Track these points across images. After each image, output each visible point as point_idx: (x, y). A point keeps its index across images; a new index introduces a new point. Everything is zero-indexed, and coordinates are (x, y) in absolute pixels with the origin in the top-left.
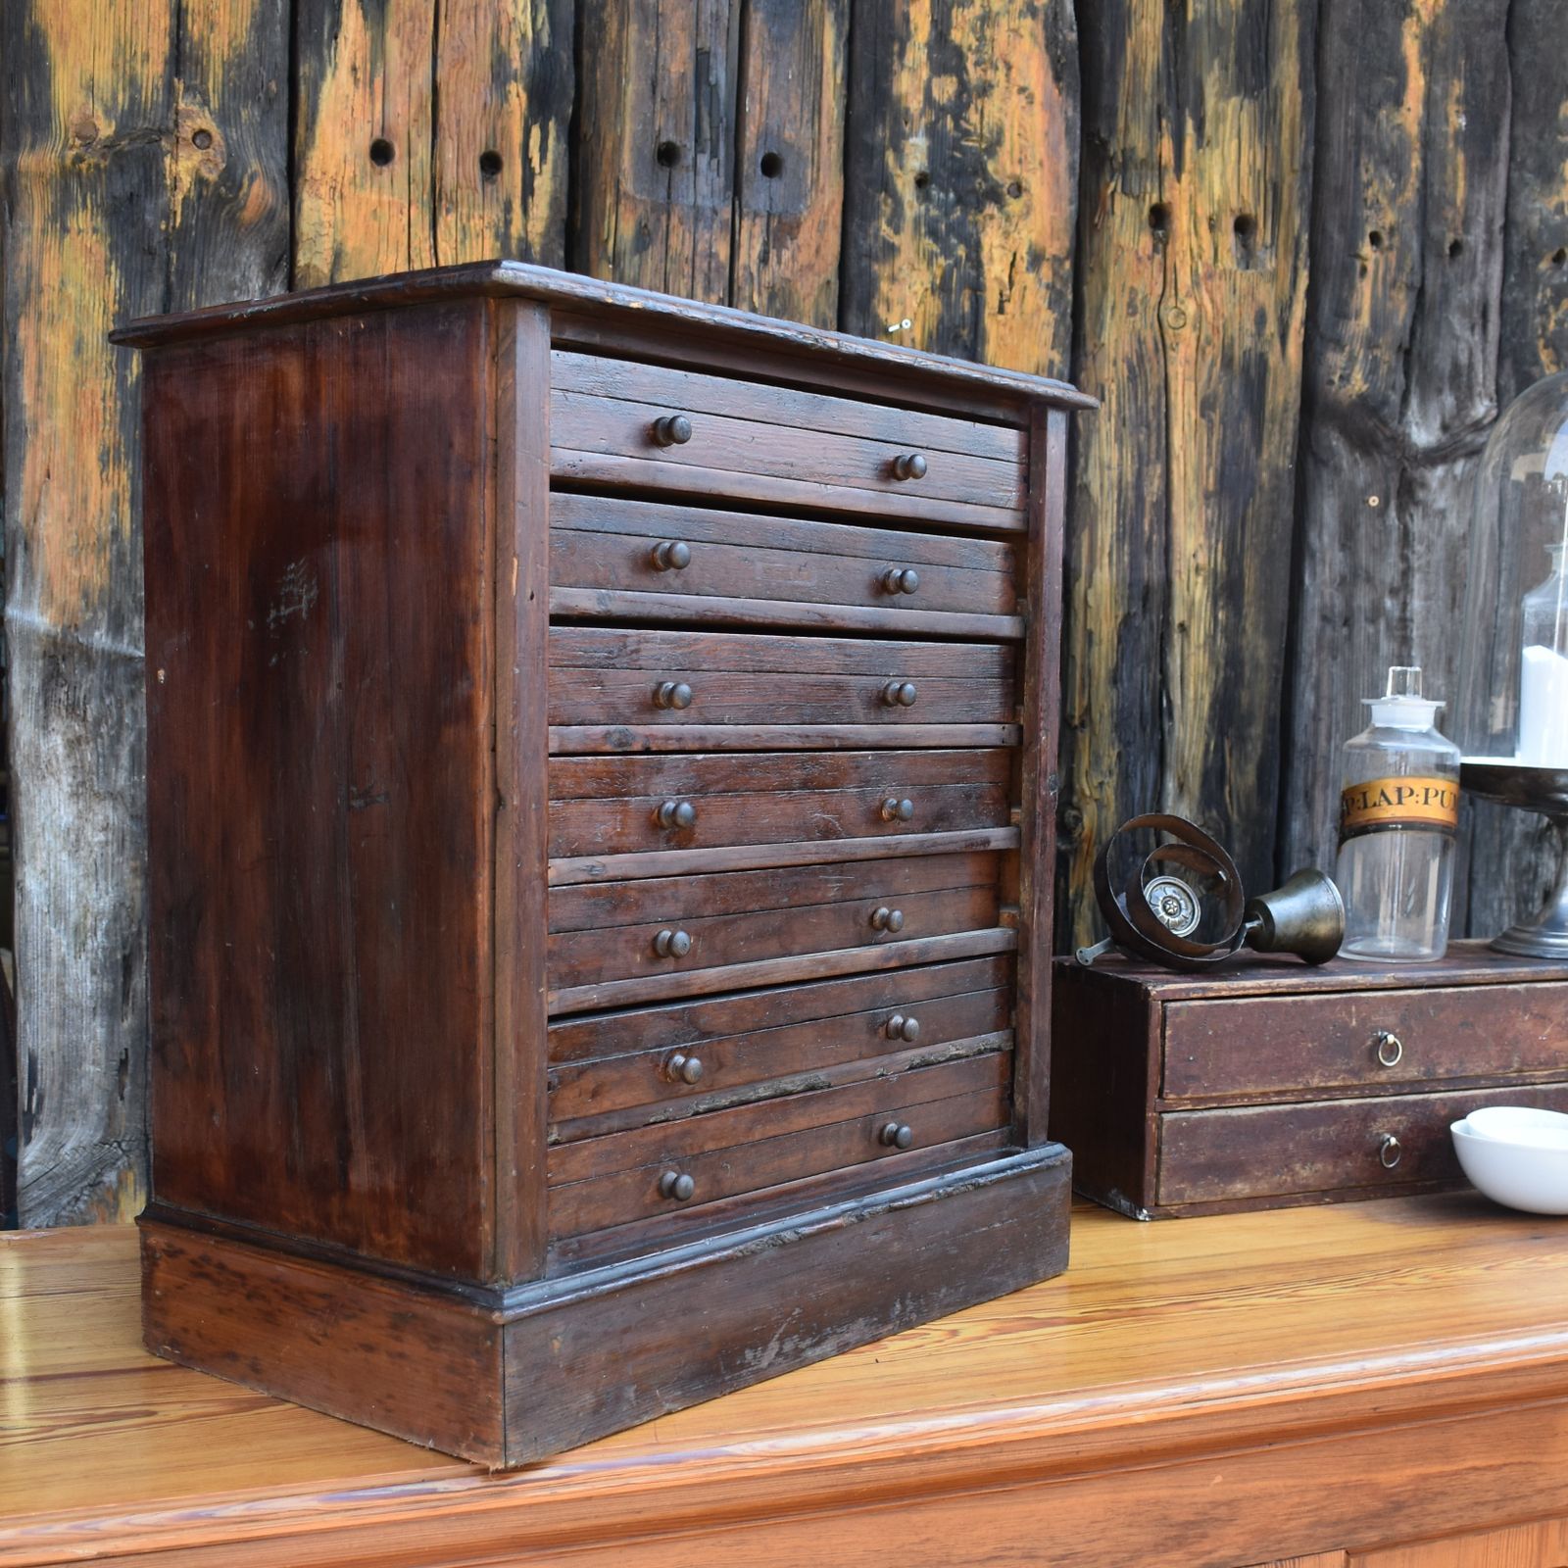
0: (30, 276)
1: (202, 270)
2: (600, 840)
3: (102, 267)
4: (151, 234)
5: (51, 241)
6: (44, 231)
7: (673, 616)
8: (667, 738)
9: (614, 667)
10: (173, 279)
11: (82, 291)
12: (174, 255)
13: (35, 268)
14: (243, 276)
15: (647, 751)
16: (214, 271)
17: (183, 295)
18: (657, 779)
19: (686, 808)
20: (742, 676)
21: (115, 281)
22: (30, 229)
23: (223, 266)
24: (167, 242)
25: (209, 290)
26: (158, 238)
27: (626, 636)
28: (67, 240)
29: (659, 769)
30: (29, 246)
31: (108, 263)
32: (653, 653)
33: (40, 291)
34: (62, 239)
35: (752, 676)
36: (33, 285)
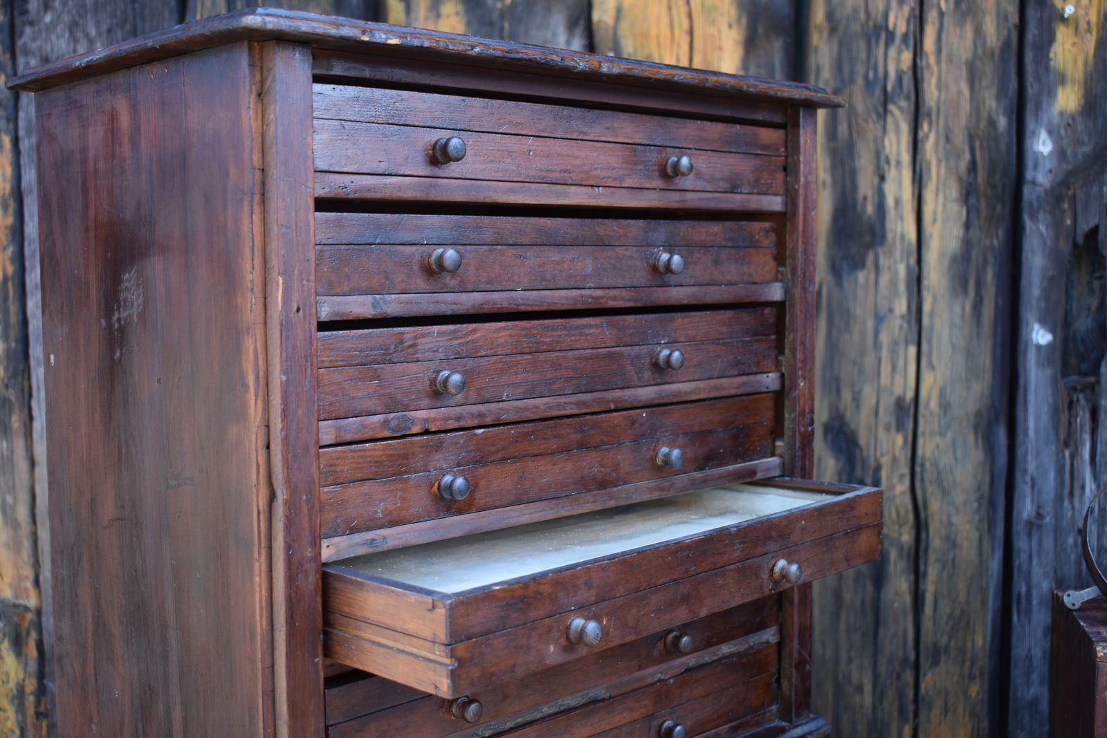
1: (526, 31)
2: (380, 515)
4: (491, 12)
7: (449, 313)
8: (447, 419)
9: (391, 362)
14: (554, 33)
15: (427, 432)
16: (534, 31)
18: (439, 456)
19: (460, 482)
20: (519, 357)
23: (539, 29)
24: (502, 16)
27: (403, 333)
28: (439, 22)
29: (438, 447)
32: (430, 346)
35: (529, 357)
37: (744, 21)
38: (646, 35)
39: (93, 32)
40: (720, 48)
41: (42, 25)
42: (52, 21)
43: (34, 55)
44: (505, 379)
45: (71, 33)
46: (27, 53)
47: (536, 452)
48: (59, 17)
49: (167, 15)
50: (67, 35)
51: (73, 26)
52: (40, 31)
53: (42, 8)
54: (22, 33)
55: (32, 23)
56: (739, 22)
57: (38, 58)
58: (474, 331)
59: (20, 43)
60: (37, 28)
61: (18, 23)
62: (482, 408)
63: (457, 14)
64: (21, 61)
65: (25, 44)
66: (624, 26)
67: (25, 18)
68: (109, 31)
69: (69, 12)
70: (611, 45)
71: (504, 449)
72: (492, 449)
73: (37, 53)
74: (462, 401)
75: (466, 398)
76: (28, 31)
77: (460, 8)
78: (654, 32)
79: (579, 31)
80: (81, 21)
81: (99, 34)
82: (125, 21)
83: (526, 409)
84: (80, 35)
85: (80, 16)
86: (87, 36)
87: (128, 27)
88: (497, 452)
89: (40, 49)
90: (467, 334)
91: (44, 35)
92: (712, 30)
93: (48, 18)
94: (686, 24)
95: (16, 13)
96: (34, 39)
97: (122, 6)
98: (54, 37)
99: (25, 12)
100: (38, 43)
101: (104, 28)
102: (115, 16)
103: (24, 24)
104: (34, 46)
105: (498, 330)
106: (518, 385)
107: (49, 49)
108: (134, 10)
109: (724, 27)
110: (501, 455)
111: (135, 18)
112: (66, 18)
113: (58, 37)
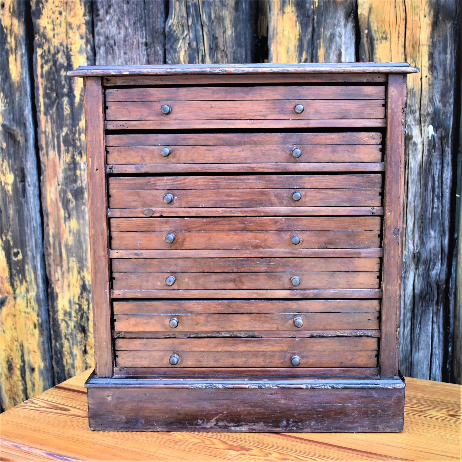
0: (274, 30)
1: (325, 21)
3: (294, 23)
4: (308, 11)
5: (280, 17)
6: (278, 14)
7: (171, 172)
8: (171, 212)
9: (144, 189)
10: (315, 25)
11: (289, 32)
12: (315, 17)
13: (275, 27)
14: (339, 20)
15: (161, 217)
16: (329, 21)
17: (319, 30)
18: (166, 226)
20: (209, 191)
21: (298, 28)
22: (274, 14)
23: (331, 18)
24: (313, 12)
25: (327, 27)
26: (311, 12)
27: (150, 179)
28: (285, 16)
30: (274, 19)
31: (296, 22)
32: (162, 184)
33: (277, 34)
34: (283, 16)
35: (214, 191)
36: (275, 32)
37: (432, 13)
38: (383, 21)
39: (127, 24)
40: (420, 27)
41: (105, 21)
42: (109, 20)
43: (102, 35)
44: (200, 199)
45: (118, 25)
46: (99, 34)
47: (217, 230)
48: (112, 17)
49: (159, 15)
50: (116, 26)
51: (119, 21)
52: (104, 24)
53: (105, 13)
54: (97, 25)
55: (101, 21)
56: (429, 13)
57: (104, 37)
58: (185, 179)
59: (96, 30)
60: (103, 23)
61: (95, 21)
62: (189, 209)
63: (292, 12)
64: (97, 38)
65: (98, 30)
66: (373, 16)
67: (98, 18)
68: (134, 23)
69: (117, 15)
70: (366, 26)
71: (200, 226)
72: (193, 226)
73: (103, 34)
74: (179, 206)
75: (180, 205)
76: (99, 24)
77: (294, 9)
78: (387, 19)
79: (350, 19)
80: (122, 19)
81: (130, 26)
82: (141, 19)
83: (212, 212)
84: (122, 26)
85: (122, 17)
86: (125, 26)
87: (142, 21)
88: (196, 227)
89: (105, 33)
90: (180, 180)
91: (106, 26)
92: (416, 18)
93: (108, 18)
94: (403, 15)
95: (94, 16)
96: (102, 28)
97: (140, 11)
98: (110, 27)
99: (98, 15)
100: (104, 30)
101: (132, 22)
102: (137, 16)
103: (97, 21)
104: (102, 31)
105: (196, 179)
106: (208, 202)
107: (108, 32)
108: (145, 13)
109: (422, 17)
110: (198, 229)
111: (145, 18)
112: (116, 18)
113: (112, 27)
